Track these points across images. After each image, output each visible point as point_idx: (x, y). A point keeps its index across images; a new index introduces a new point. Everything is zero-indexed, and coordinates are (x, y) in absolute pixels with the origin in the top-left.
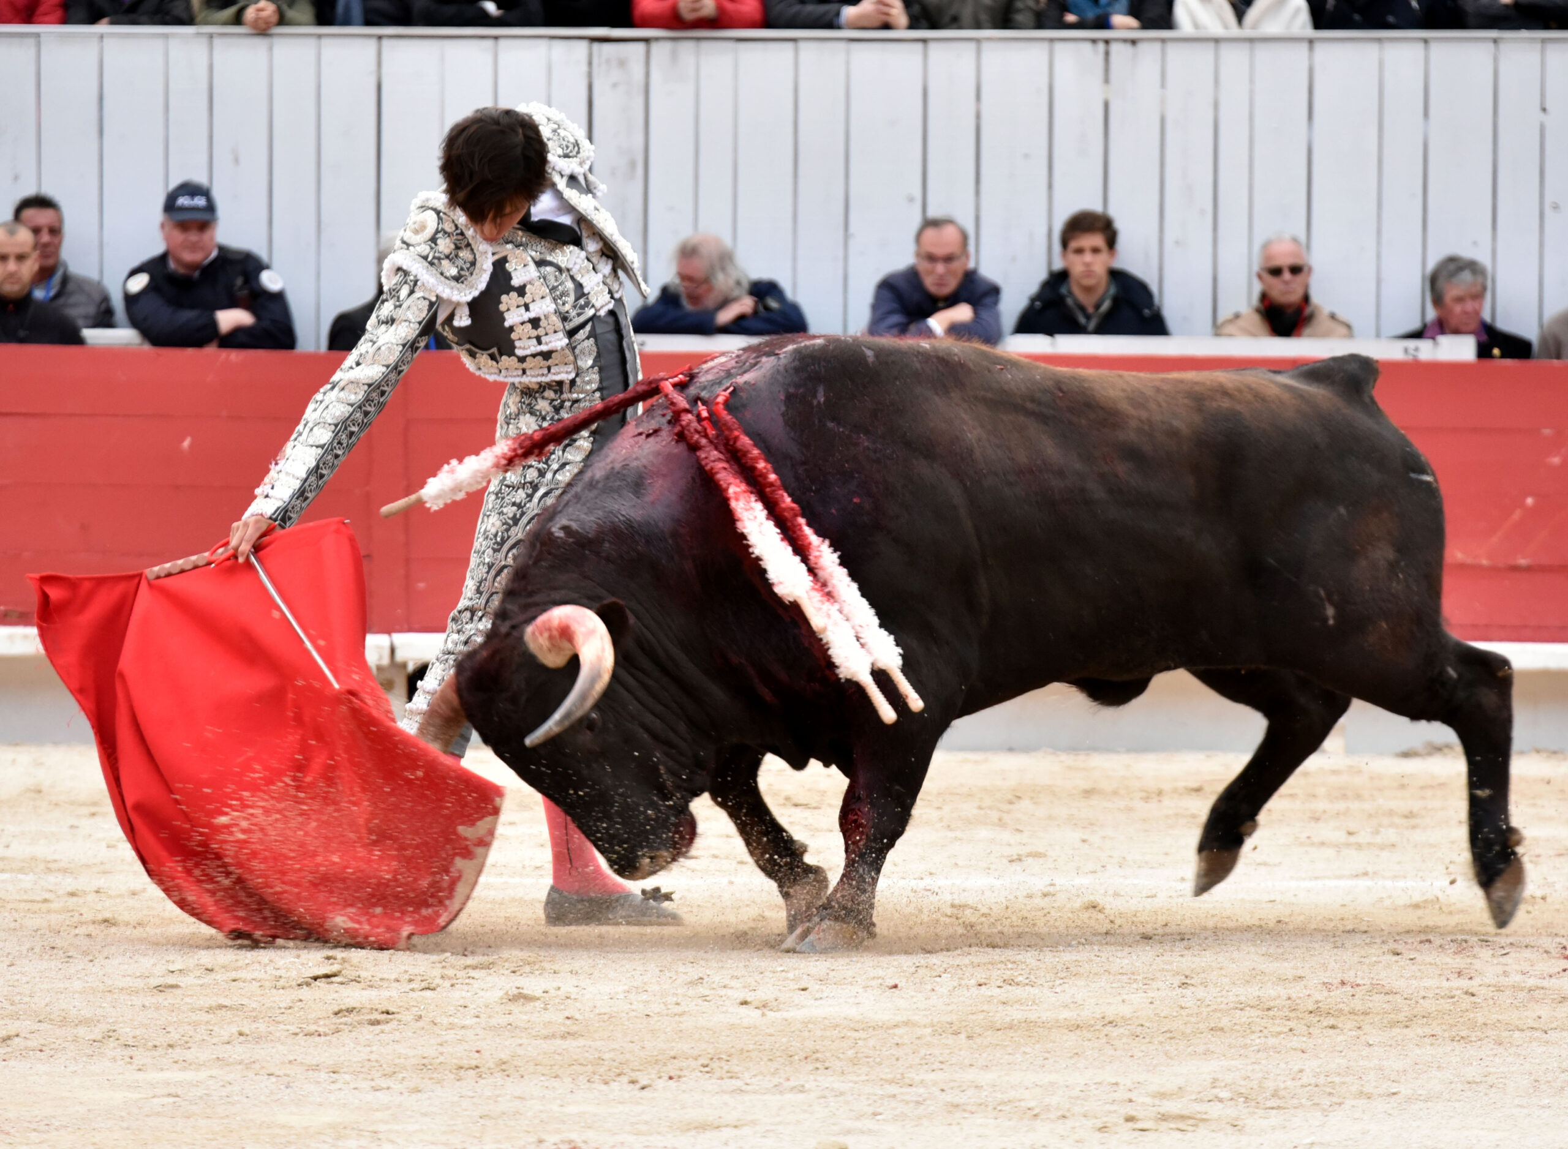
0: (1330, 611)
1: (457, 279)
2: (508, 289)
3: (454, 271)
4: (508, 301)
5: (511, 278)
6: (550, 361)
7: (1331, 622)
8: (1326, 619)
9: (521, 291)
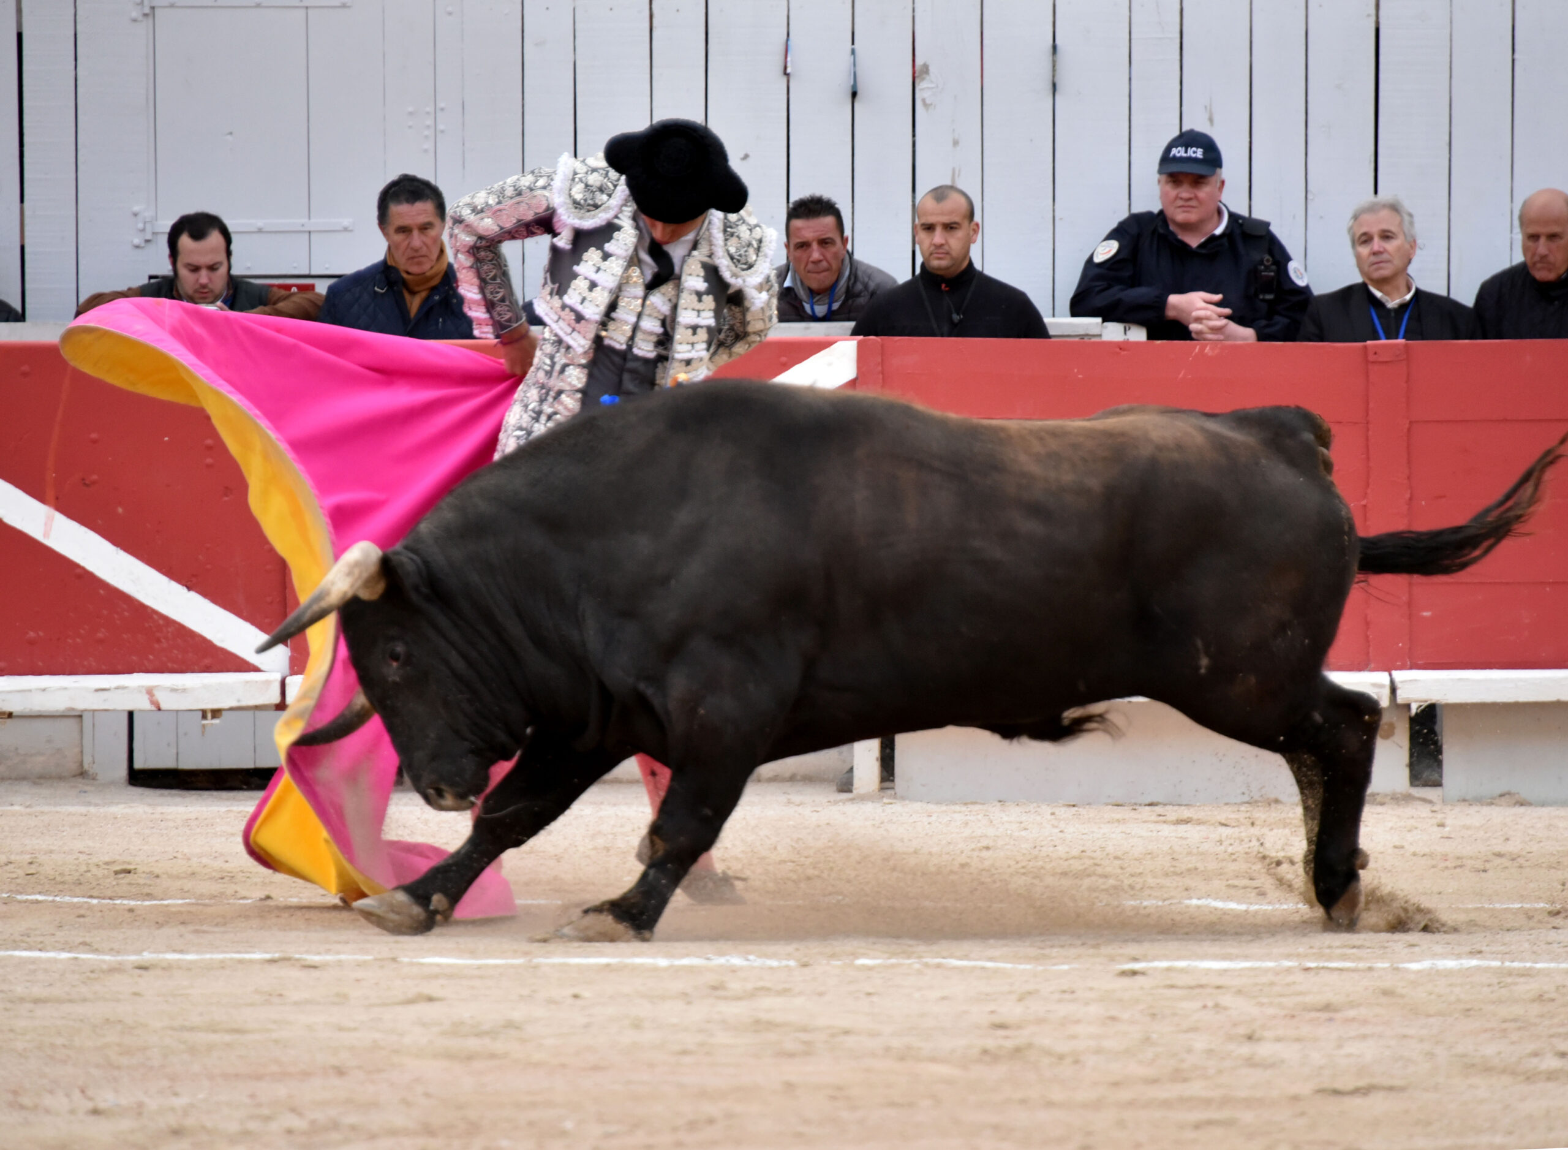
0: (1204, 662)
1: (576, 204)
2: (600, 247)
3: (578, 197)
4: (592, 255)
5: (608, 241)
6: (577, 325)
7: (1203, 671)
8: (1198, 668)
9: (606, 256)
